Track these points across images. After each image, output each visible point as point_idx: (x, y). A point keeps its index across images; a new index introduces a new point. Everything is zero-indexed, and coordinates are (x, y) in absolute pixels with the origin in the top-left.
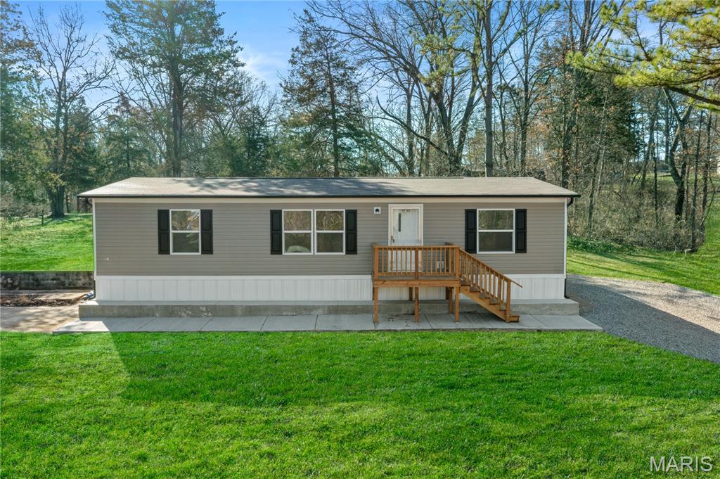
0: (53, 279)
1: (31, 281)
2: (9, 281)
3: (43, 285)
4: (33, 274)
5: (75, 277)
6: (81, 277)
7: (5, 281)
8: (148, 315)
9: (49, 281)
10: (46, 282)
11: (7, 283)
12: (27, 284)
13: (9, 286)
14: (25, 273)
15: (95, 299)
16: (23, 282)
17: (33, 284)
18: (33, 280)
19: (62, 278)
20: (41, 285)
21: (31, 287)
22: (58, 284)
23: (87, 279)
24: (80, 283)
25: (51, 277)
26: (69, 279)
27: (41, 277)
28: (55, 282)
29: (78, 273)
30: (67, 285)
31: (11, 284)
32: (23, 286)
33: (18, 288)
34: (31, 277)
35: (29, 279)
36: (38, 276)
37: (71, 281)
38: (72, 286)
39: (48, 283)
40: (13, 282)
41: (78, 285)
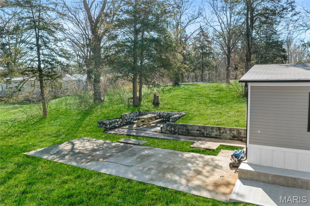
0: (197, 130)
1: (185, 130)
2: (173, 129)
3: (192, 133)
4: (185, 126)
5: (211, 130)
6: (215, 131)
7: (170, 129)
8: (301, 187)
9: (195, 132)
10: (193, 132)
11: (172, 130)
12: (182, 132)
13: (173, 132)
14: (181, 125)
15: (246, 161)
16: (180, 130)
17: (185, 132)
18: (186, 130)
19: (203, 130)
20: (190, 133)
21: (184, 134)
22: (200, 134)
23: (218, 132)
24: (214, 134)
25: (196, 129)
26: (207, 131)
27: (190, 128)
28: (198, 132)
29: (213, 128)
30: (205, 135)
31: (174, 131)
32: (180, 133)
33: (177, 134)
34: (185, 128)
35: (183, 129)
36: (189, 128)
37: (208, 132)
38: (208, 136)
39: (194, 133)
40: (175, 130)
41: (212, 136)
